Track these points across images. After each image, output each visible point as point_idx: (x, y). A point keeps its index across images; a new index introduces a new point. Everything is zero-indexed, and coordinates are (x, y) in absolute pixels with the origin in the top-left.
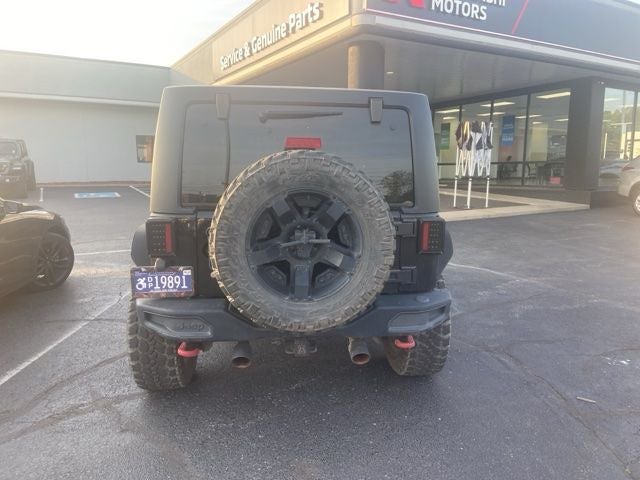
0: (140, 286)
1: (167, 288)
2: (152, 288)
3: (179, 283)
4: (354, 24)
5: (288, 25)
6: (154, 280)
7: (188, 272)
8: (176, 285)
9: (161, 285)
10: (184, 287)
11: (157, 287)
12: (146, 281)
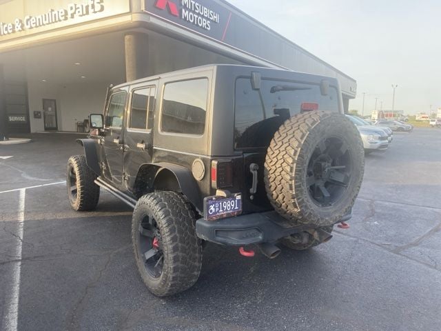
0: (211, 211)
1: (226, 210)
2: (218, 211)
3: (233, 206)
4: (134, 20)
5: (66, 12)
6: (219, 205)
7: (239, 197)
8: (232, 207)
9: (223, 208)
10: (237, 208)
11: (221, 211)
12: (215, 207)
